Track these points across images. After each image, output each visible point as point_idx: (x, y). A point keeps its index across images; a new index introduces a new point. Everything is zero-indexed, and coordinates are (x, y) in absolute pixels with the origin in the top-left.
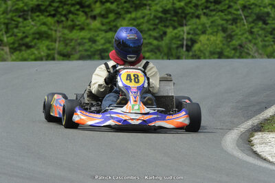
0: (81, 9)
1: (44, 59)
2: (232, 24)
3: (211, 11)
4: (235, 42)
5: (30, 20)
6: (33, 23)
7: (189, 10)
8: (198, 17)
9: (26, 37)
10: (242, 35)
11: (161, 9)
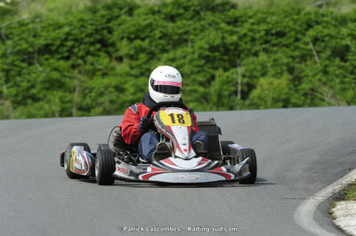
0: (104, 49)
1: (57, 114)
2: (300, 63)
3: (274, 45)
4: (305, 86)
5: (37, 65)
6: (40, 69)
7: (243, 46)
8: (256, 54)
9: (33, 87)
10: (314, 75)
11: (207, 46)
